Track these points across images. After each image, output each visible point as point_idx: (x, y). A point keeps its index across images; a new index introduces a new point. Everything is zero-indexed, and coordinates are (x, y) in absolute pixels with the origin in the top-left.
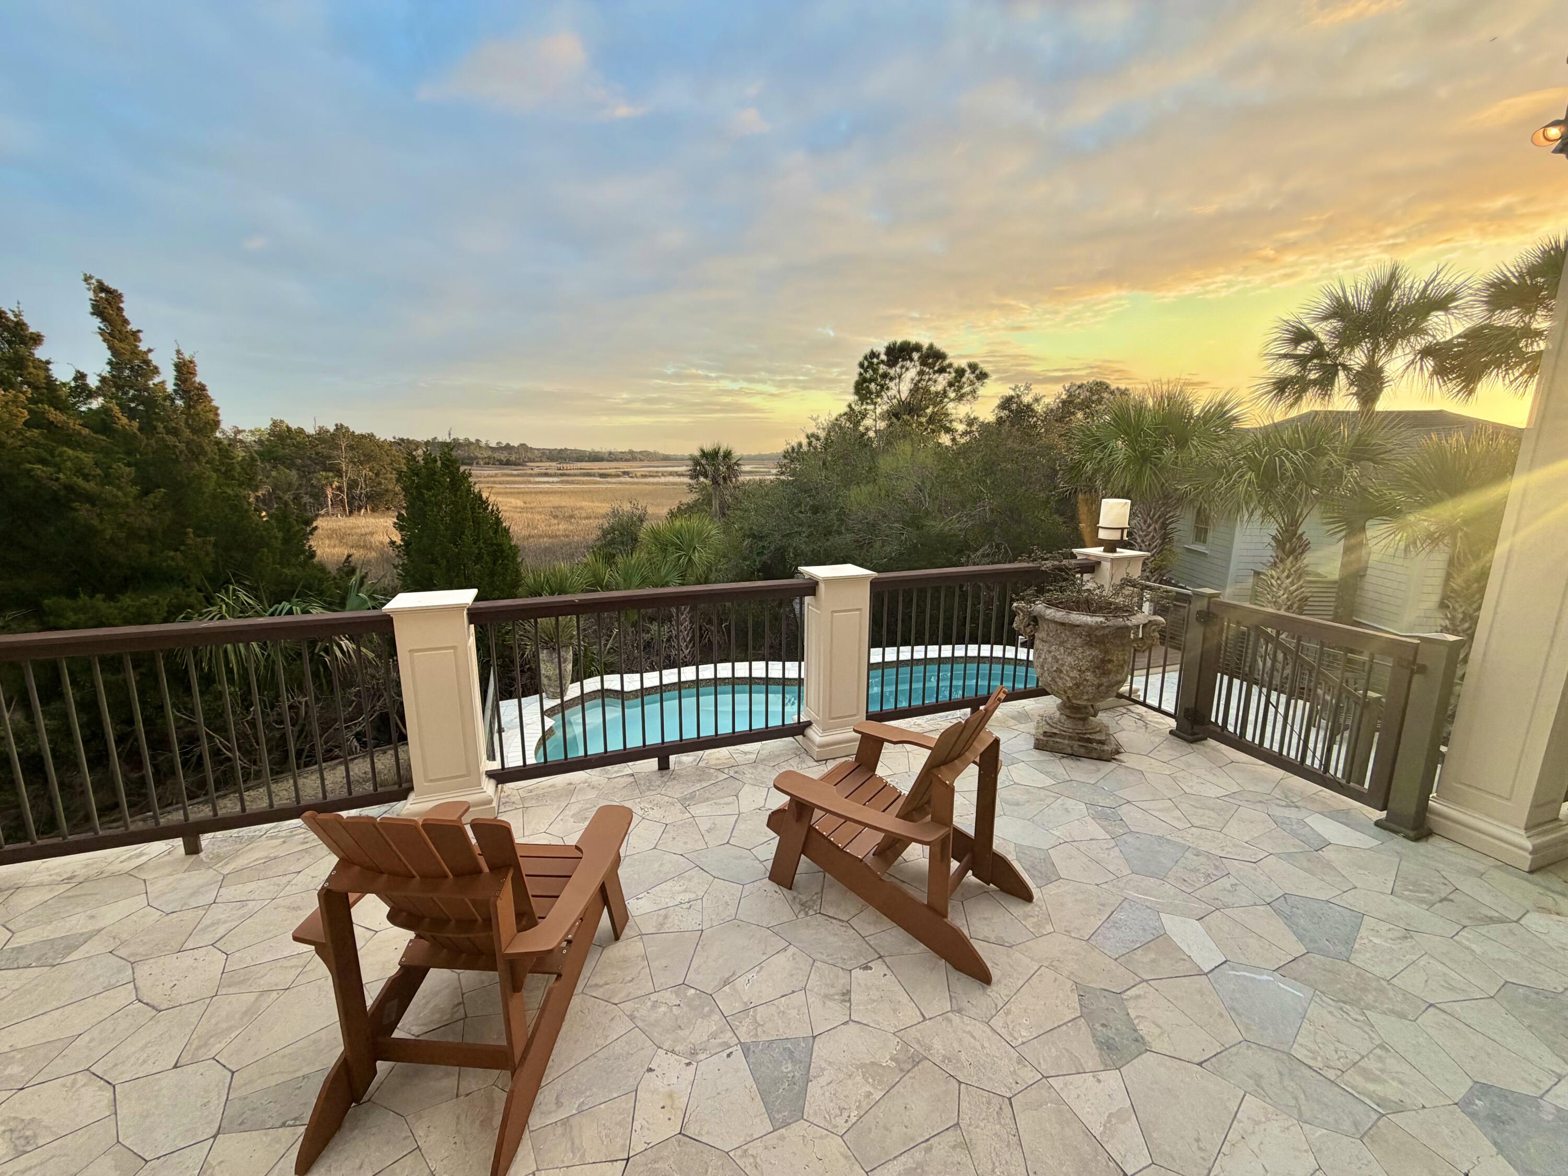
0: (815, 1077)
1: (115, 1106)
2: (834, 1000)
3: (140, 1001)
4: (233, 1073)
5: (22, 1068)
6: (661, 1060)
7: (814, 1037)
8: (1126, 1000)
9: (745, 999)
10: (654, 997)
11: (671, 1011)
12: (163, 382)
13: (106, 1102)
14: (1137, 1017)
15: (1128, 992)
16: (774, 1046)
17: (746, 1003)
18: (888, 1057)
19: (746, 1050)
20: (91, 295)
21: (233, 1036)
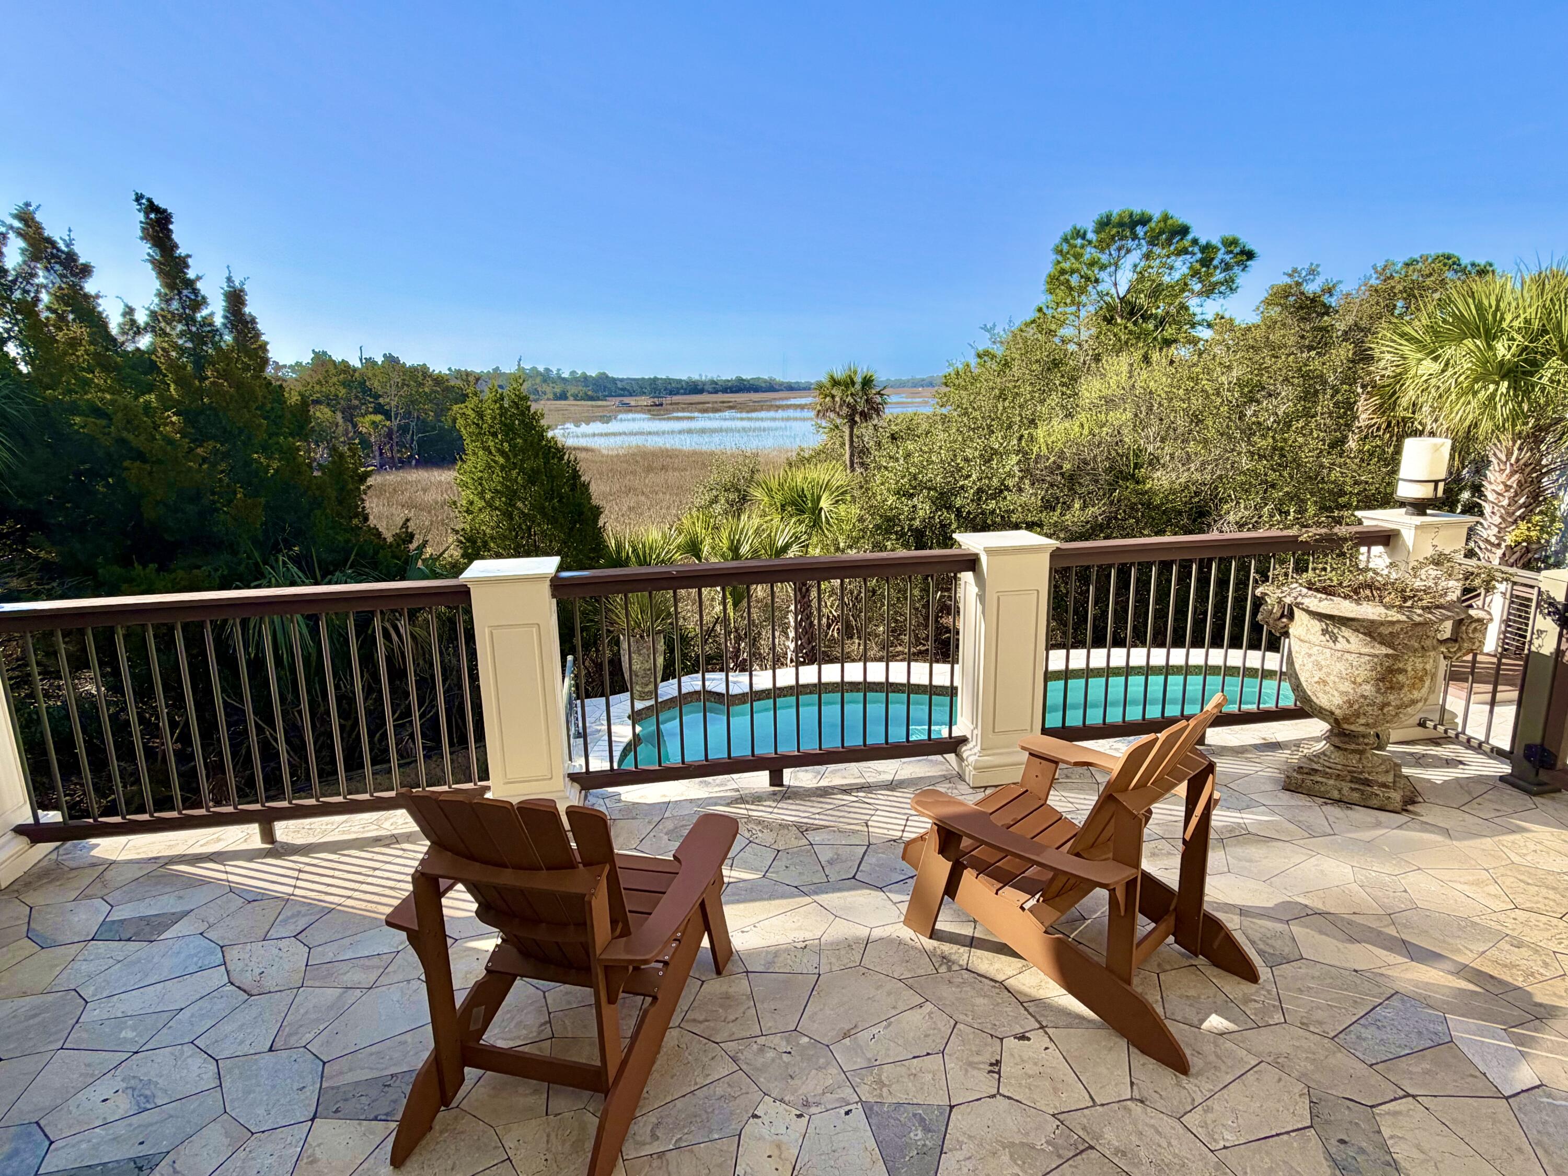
0: (951, 1150)
1: (220, 1078)
2: (979, 1069)
3: (232, 984)
4: (324, 1063)
5: (135, 1034)
6: (767, 1107)
7: (952, 1107)
8: (1378, 1114)
9: (869, 1055)
10: (761, 1040)
11: (781, 1058)
12: (212, 314)
13: (211, 1073)
14: (1392, 1137)
15: (1383, 1107)
16: (902, 1109)
17: (869, 1060)
18: (1043, 1141)
19: (869, 1110)
20: (141, 217)
21: (321, 1028)
